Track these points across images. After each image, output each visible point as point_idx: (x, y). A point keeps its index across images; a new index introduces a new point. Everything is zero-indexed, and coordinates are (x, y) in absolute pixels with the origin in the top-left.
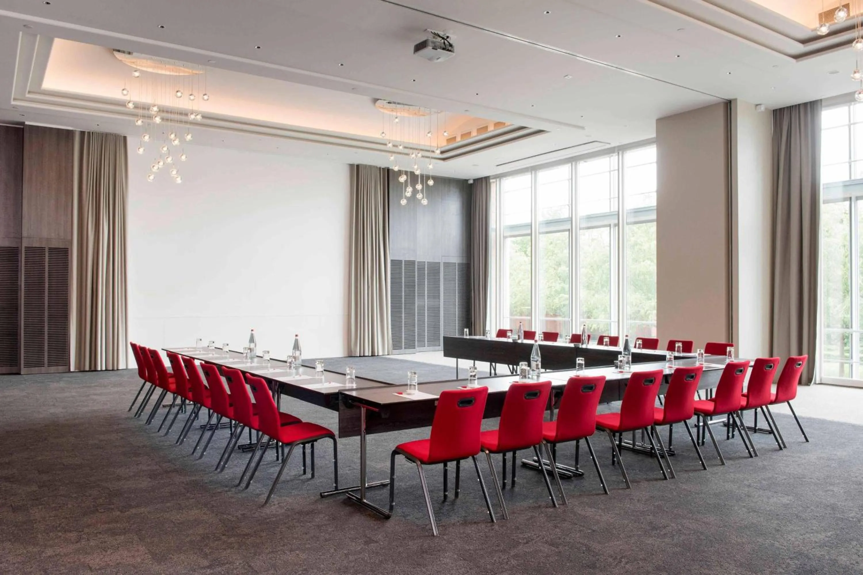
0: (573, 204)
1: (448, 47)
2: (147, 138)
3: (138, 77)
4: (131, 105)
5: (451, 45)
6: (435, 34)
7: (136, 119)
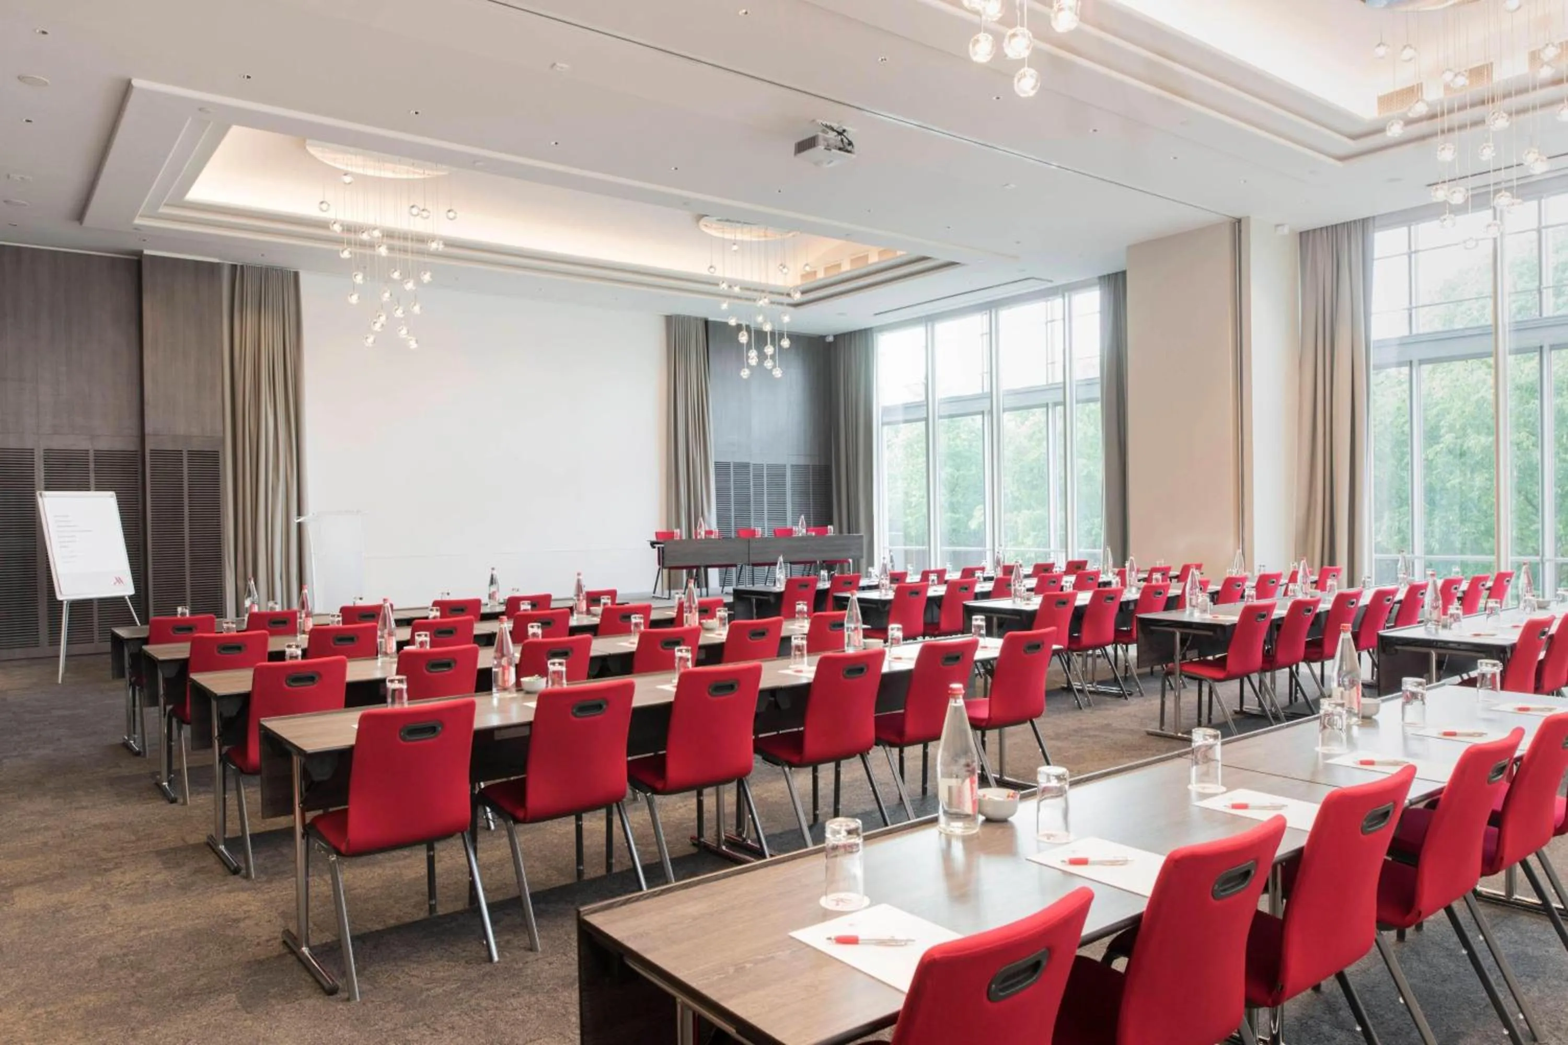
0: (993, 372)
1: (846, 147)
2: (359, 279)
3: (350, 183)
4: (337, 228)
5: (850, 143)
6: (826, 126)
7: (340, 248)
